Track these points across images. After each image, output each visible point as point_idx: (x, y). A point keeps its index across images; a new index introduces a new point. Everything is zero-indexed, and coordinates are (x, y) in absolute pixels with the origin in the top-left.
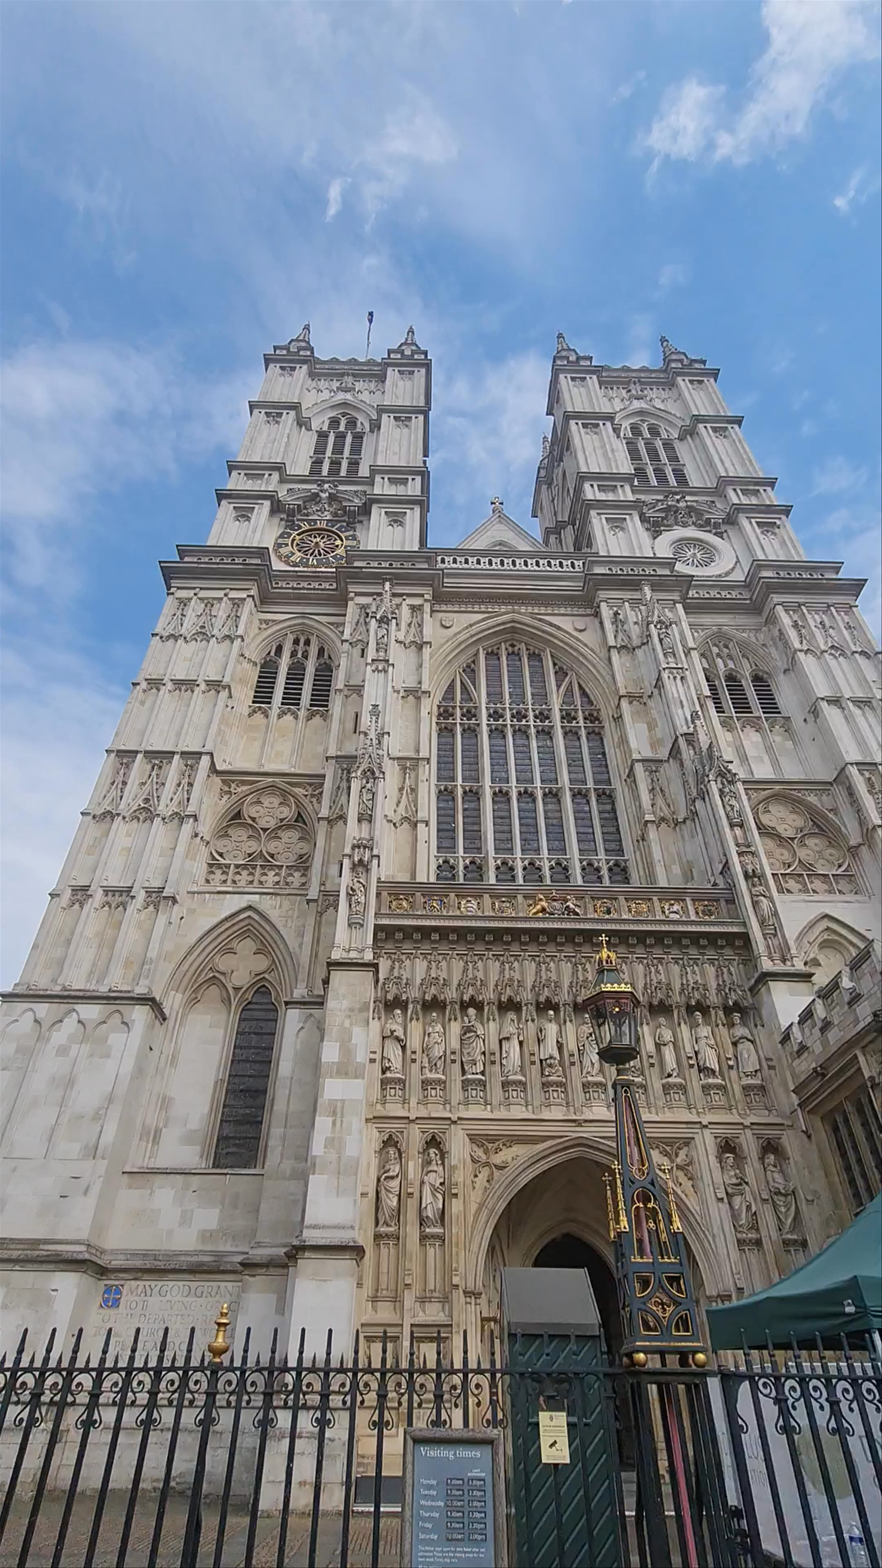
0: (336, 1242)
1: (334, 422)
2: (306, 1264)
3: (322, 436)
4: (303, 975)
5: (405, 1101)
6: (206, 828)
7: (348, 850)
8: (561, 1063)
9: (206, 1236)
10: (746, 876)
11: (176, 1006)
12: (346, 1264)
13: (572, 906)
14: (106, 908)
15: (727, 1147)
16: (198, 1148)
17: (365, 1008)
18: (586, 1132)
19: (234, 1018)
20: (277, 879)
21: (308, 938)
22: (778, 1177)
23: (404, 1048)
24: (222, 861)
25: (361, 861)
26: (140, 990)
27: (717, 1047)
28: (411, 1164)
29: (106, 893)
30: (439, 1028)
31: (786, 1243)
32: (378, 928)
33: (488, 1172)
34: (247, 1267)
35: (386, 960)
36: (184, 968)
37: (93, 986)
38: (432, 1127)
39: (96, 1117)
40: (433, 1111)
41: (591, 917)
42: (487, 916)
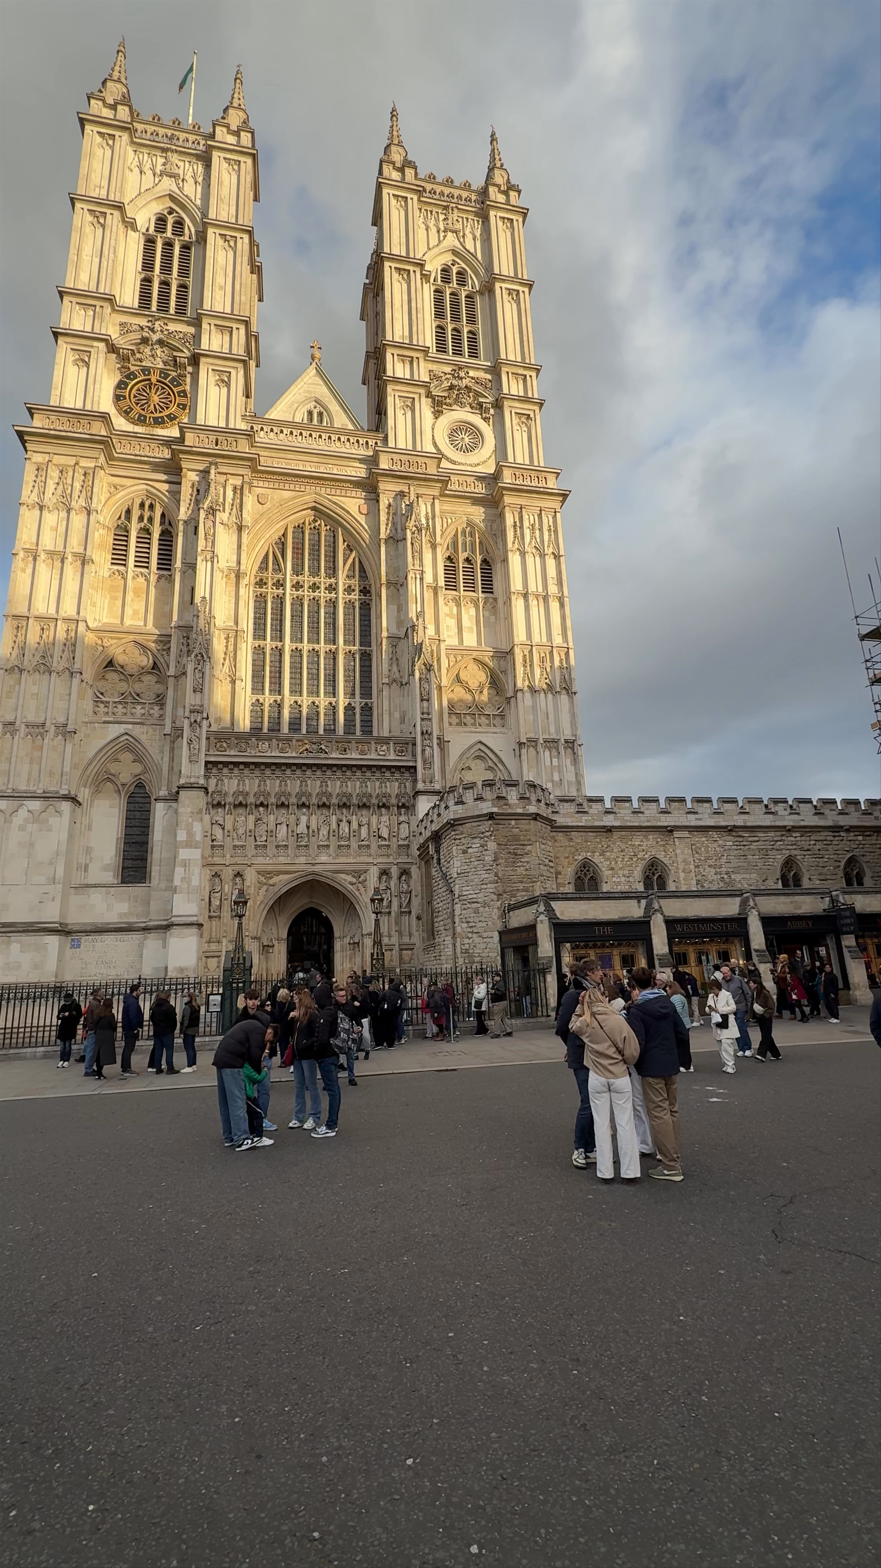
0: (188, 922)
1: (161, 221)
2: (175, 931)
3: (150, 242)
4: (165, 782)
5: (224, 856)
6: (88, 676)
7: (187, 714)
8: (308, 835)
9: (122, 915)
10: (422, 733)
11: (86, 797)
12: (194, 930)
13: (323, 747)
14: (29, 737)
15: (384, 873)
16: (112, 874)
17: (199, 812)
18: (317, 868)
19: (124, 802)
20: (143, 711)
21: (166, 759)
22: (405, 886)
23: (223, 829)
24: (104, 699)
25: (195, 721)
26: (63, 792)
27: (389, 827)
28: (227, 886)
29: (27, 726)
30: (243, 818)
31: (402, 912)
32: (207, 763)
33: (265, 887)
34: (146, 929)
35: (213, 782)
36: (88, 773)
37: (32, 788)
38: (238, 868)
39: (51, 863)
40: (239, 860)
41: (333, 755)
42: (273, 754)
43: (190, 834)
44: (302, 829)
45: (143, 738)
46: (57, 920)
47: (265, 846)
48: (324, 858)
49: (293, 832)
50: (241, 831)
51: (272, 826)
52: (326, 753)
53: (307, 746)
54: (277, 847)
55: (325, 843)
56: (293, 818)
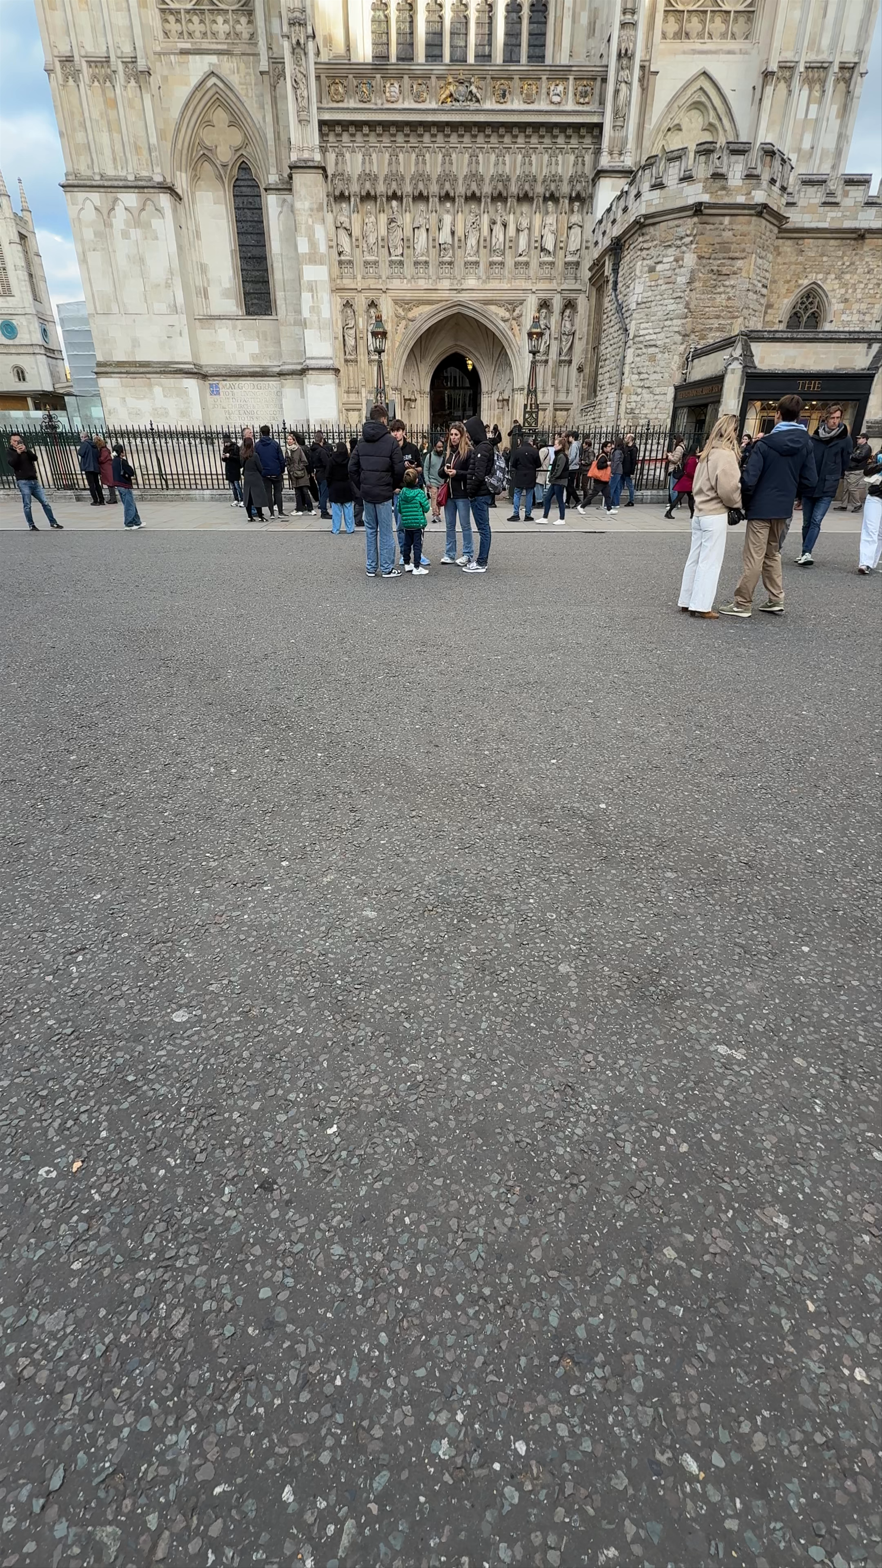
0: (323, 366)
2: (311, 376)
4: (272, 160)
5: (355, 277)
7: (286, 28)
8: (452, 246)
9: (253, 356)
10: (619, 56)
11: (185, 186)
12: (330, 376)
13: (474, 90)
14: (96, 83)
15: (545, 305)
16: (234, 301)
17: (320, 209)
18: (464, 297)
19: (229, 195)
20: (226, 28)
21: (269, 118)
22: (568, 324)
23: (350, 235)
24: (172, 5)
25: (298, 43)
26: (158, 179)
27: (555, 233)
28: (361, 319)
29: (89, 64)
30: (373, 219)
31: (561, 362)
32: (322, 123)
33: (404, 322)
34: (282, 375)
35: (331, 157)
36: (179, 146)
37: (121, 173)
38: (371, 295)
39: (168, 286)
40: (372, 283)
41: (488, 105)
42: (406, 105)
43: (313, 244)
44: (444, 237)
45: (235, 80)
46: (190, 359)
47: (401, 263)
48: (471, 283)
49: (434, 240)
50: (372, 240)
51: (408, 232)
52: (478, 101)
53: (452, 88)
54: (416, 263)
55: (474, 259)
56: (434, 217)
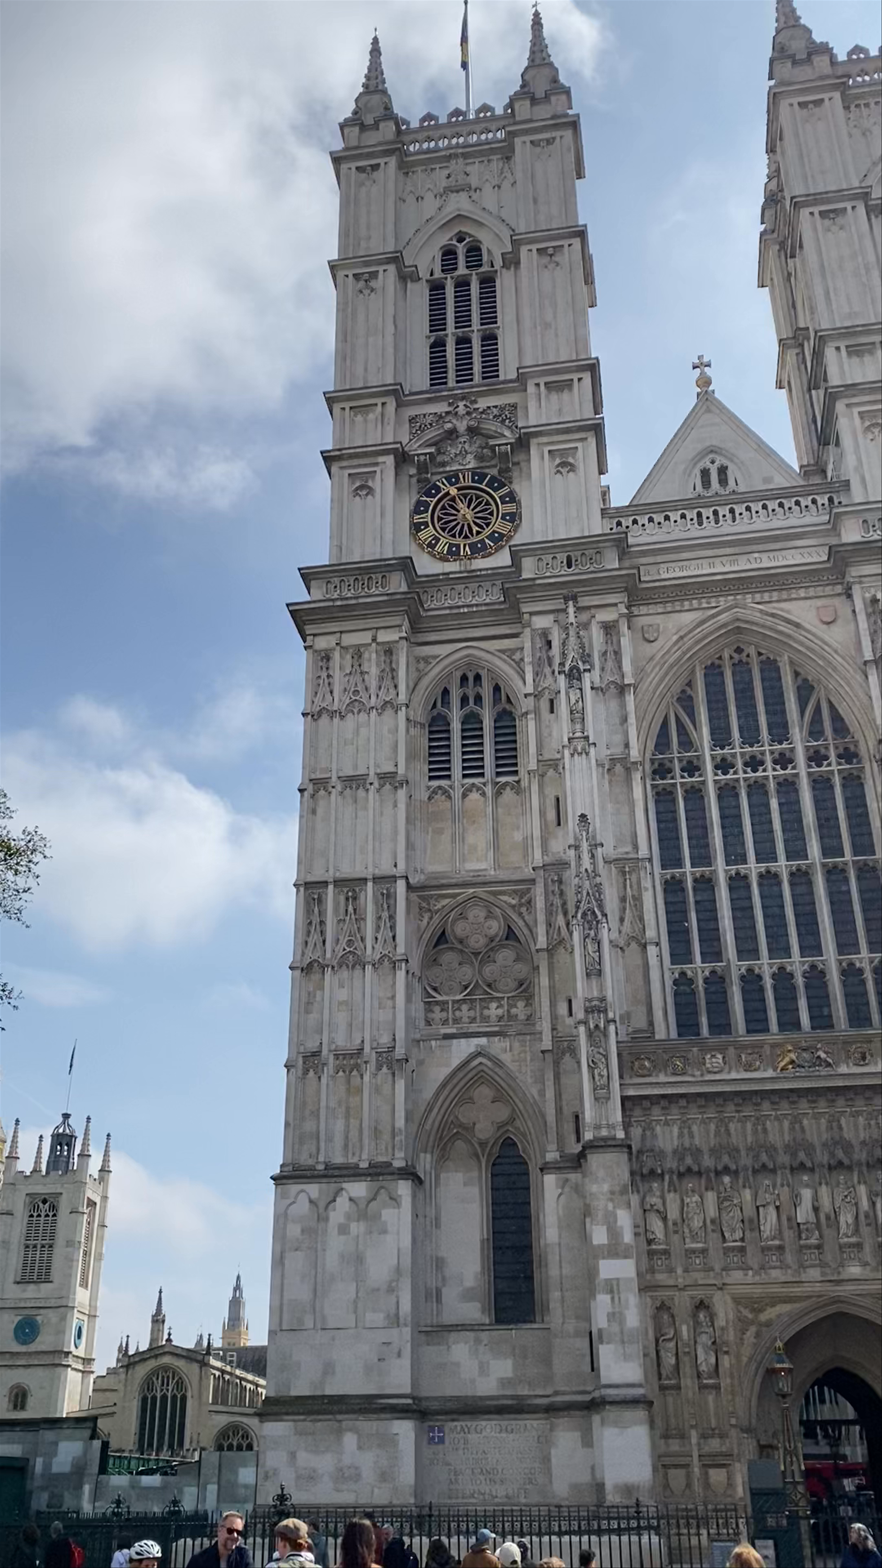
0: (627, 1398)
1: (449, 254)
2: (606, 1414)
3: (436, 287)
4: (552, 1136)
5: (671, 1270)
6: (415, 964)
7: (581, 1014)
9: (504, 1382)
11: (428, 1166)
12: (641, 1413)
13: (823, 1055)
14: (341, 1073)
16: (478, 1305)
17: (624, 1191)
18: (844, 1290)
19: (486, 1175)
20: (500, 1012)
21: (550, 1094)
24: (439, 998)
25: (596, 1027)
26: (398, 1164)
28: (684, 1328)
29: (337, 1056)
30: (696, 1198)
32: (624, 1099)
33: (753, 1329)
34: (552, 1410)
35: (636, 1132)
36: (427, 1127)
37: (353, 1160)
38: (699, 1293)
39: (391, 1290)
40: (700, 1277)
41: (843, 1069)
42: (734, 1075)
43: (614, 1232)
44: (804, 1214)
45: (506, 1059)
46: (407, 1390)
47: (742, 1250)
48: (855, 1270)
49: (789, 1219)
50: (697, 1223)
51: (749, 1211)
52: (829, 1065)
53: (793, 1056)
54: (764, 1250)
55: (853, 1240)
56: (785, 1193)
